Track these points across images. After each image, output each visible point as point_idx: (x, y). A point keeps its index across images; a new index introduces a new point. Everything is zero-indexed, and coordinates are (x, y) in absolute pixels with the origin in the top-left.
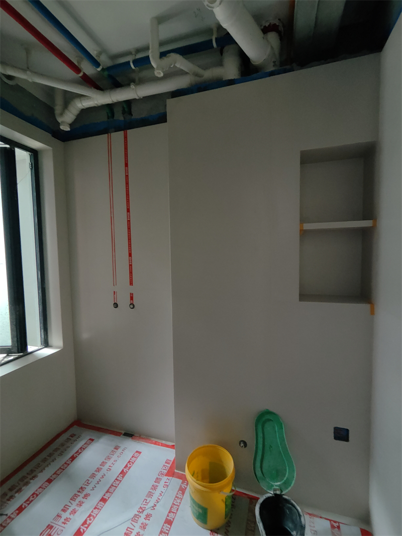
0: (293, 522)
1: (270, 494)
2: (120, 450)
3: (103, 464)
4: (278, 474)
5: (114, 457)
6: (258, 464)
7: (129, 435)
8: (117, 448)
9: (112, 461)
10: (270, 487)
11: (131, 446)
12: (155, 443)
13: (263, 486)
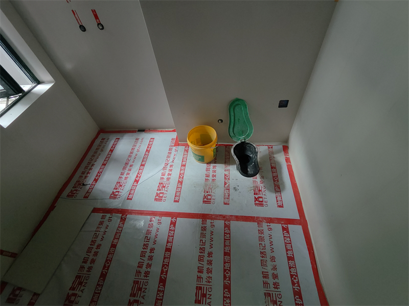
0: (251, 151)
1: (239, 142)
2: (140, 140)
3: (133, 149)
4: (243, 133)
5: (138, 145)
6: (231, 130)
7: (142, 130)
8: (137, 139)
9: (137, 146)
10: (239, 139)
11: (146, 137)
12: (161, 131)
13: (234, 139)
